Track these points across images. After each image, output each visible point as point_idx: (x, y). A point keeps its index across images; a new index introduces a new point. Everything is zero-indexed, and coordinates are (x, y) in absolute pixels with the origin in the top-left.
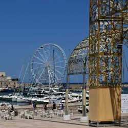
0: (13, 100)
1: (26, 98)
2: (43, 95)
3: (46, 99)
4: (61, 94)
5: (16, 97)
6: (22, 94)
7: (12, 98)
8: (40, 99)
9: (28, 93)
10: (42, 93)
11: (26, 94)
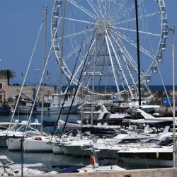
0: (11, 145)
1: (54, 139)
2: (106, 126)
3: (124, 141)
4: (170, 123)
5: (18, 134)
6: (37, 123)
7: (7, 137)
8: (100, 141)
9: (62, 122)
10: (102, 122)
11: (54, 124)
